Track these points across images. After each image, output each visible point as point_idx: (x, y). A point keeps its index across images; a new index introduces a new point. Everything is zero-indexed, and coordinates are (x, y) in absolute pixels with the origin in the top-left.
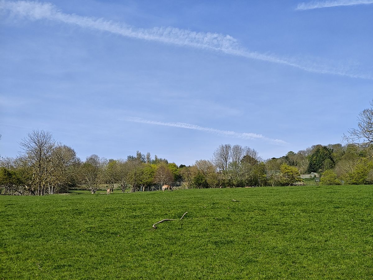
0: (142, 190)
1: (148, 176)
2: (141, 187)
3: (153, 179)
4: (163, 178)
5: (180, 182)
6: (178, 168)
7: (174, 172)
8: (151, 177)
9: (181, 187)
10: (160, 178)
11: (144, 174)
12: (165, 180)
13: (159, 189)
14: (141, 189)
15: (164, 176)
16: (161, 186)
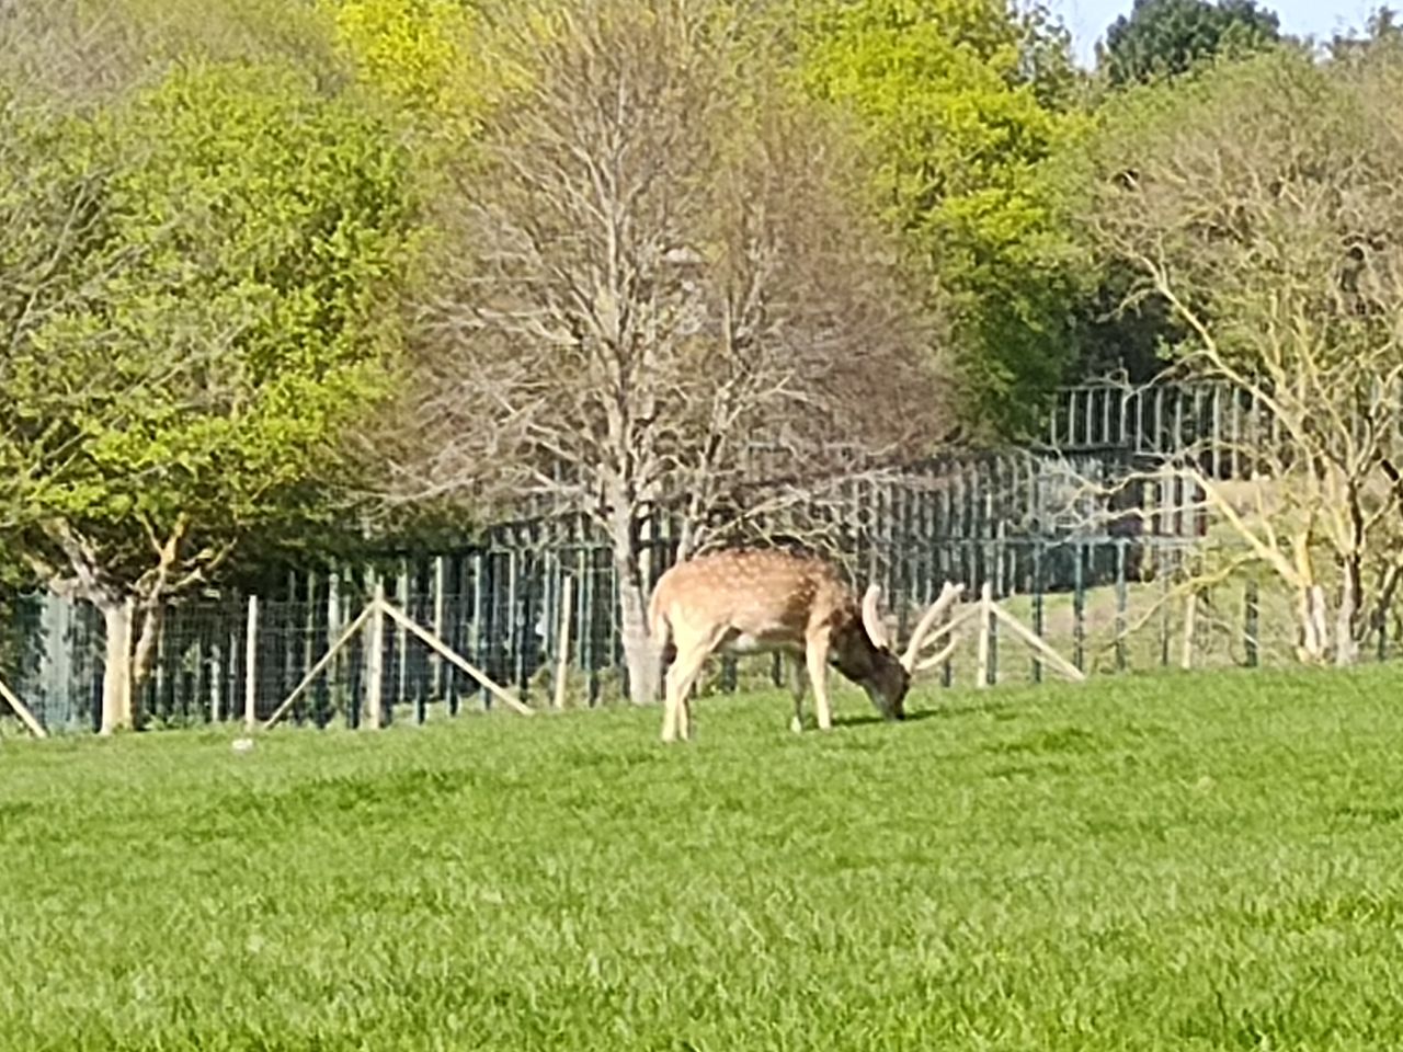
0: (89, 700)
1: (245, 304)
2: (57, 613)
3: (367, 380)
4: (654, 372)
5: (1113, 455)
6: (1053, 87)
7: (950, 208)
8: (327, 322)
9: (1143, 599)
10: (570, 361)
11: (142, 268)
12: (699, 423)
13: (533, 655)
14: (56, 666)
15: (691, 318)
16: (604, 588)
